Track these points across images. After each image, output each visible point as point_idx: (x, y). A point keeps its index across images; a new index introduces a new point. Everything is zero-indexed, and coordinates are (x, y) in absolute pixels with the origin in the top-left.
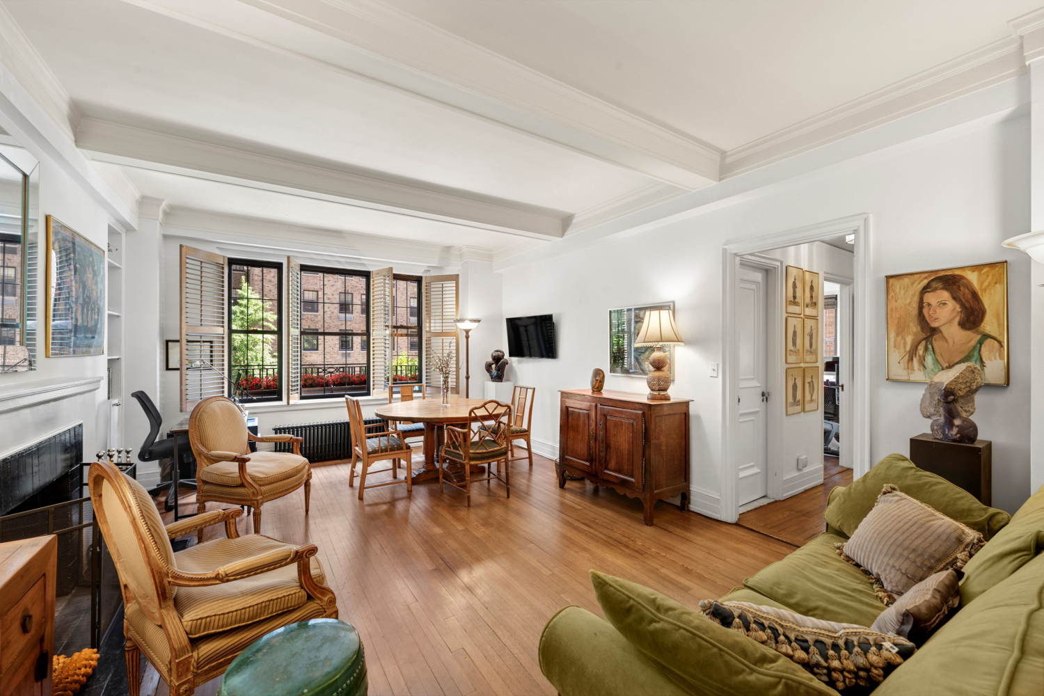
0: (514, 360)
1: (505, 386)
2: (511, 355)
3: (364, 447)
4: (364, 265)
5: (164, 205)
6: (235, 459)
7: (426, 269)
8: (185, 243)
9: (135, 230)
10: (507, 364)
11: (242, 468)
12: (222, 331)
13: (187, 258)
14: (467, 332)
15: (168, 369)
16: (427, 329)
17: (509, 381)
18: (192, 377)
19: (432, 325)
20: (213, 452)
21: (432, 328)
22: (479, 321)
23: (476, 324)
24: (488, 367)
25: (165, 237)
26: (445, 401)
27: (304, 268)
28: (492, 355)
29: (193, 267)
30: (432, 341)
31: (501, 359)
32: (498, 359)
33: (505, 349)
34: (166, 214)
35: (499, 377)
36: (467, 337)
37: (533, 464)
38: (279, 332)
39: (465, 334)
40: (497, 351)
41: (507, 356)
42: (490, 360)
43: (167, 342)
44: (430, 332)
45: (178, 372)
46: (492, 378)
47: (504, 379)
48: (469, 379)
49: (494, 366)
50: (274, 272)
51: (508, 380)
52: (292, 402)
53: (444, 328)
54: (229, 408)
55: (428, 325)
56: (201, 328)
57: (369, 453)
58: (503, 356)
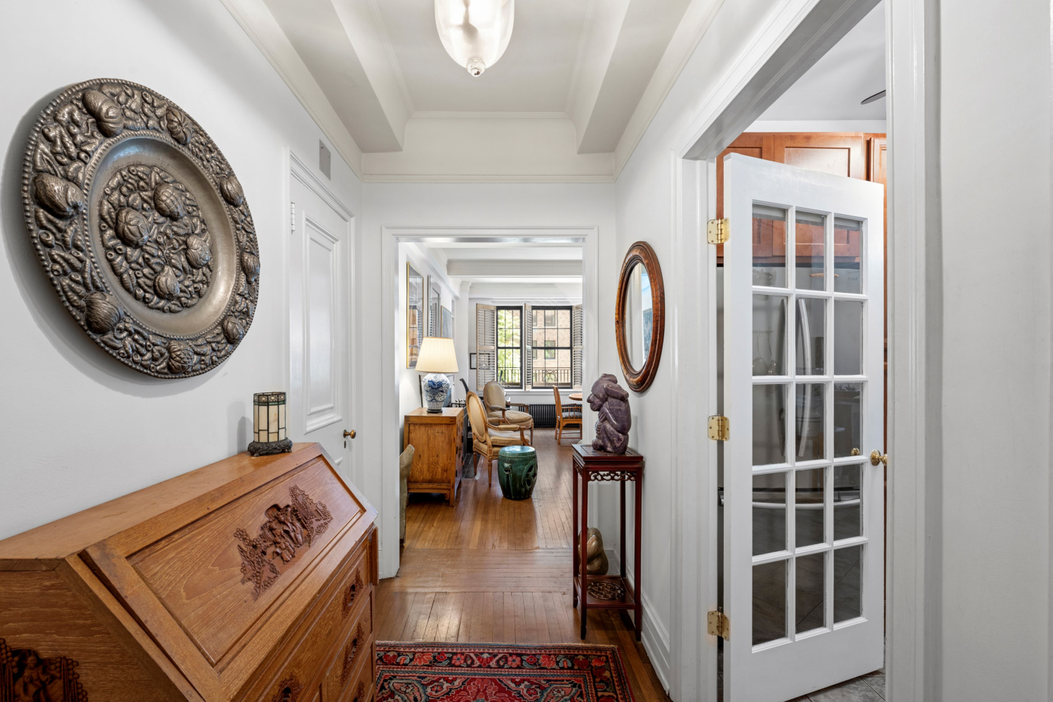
3: (561, 416)
4: (568, 302)
5: (470, 284)
6: (501, 409)
8: (479, 302)
9: (460, 299)
11: (503, 414)
12: (493, 348)
13: (479, 309)
15: (471, 368)
18: (481, 372)
20: (493, 406)
25: (470, 299)
27: (534, 308)
29: (481, 313)
34: (471, 287)
38: (521, 348)
43: (471, 354)
45: (475, 370)
50: (518, 312)
52: (527, 390)
54: (498, 387)
56: (485, 346)
57: (564, 418)
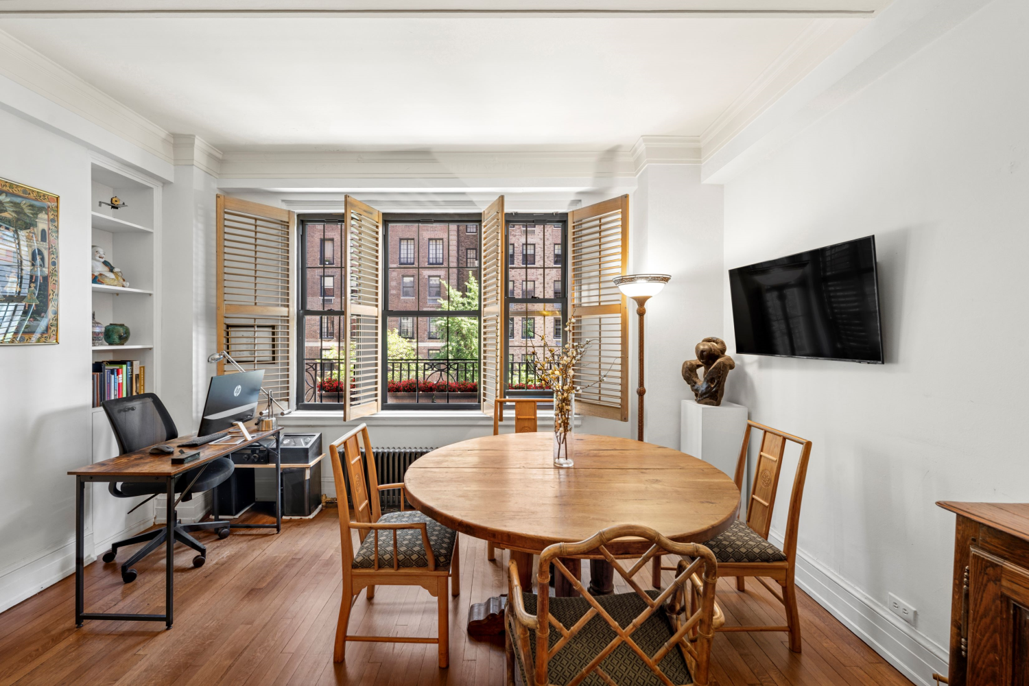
0: (750, 359)
1: (728, 416)
2: (740, 349)
7: (573, 198)
9: (171, 183)
10: (732, 367)
12: (288, 312)
13: (226, 213)
14: (641, 301)
16: (576, 302)
17: (737, 402)
19: (584, 295)
21: (584, 300)
22: (665, 279)
23: (660, 286)
24: (689, 373)
26: (563, 452)
28: (697, 348)
30: (583, 323)
31: (717, 357)
32: (710, 356)
33: (728, 336)
34: (219, 160)
35: (712, 395)
36: (641, 314)
37: (804, 646)
39: (637, 306)
40: (709, 340)
41: (731, 351)
42: (693, 358)
43: (227, 326)
44: (580, 306)
46: (696, 395)
47: (723, 401)
48: (646, 396)
49: (701, 371)
51: (734, 401)
53: (603, 298)
55: (576, 295)
56: (256, 307)
58: (723, 351)
